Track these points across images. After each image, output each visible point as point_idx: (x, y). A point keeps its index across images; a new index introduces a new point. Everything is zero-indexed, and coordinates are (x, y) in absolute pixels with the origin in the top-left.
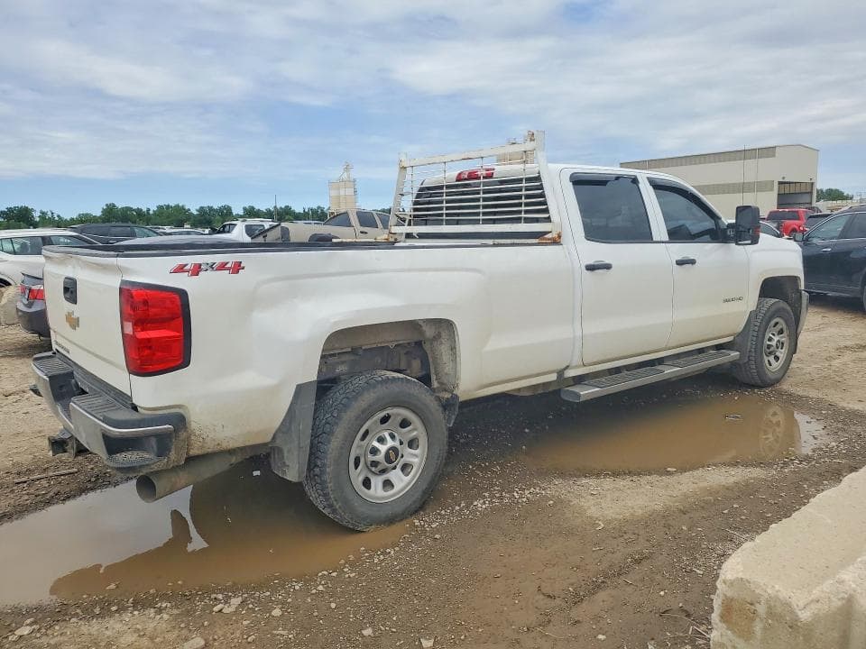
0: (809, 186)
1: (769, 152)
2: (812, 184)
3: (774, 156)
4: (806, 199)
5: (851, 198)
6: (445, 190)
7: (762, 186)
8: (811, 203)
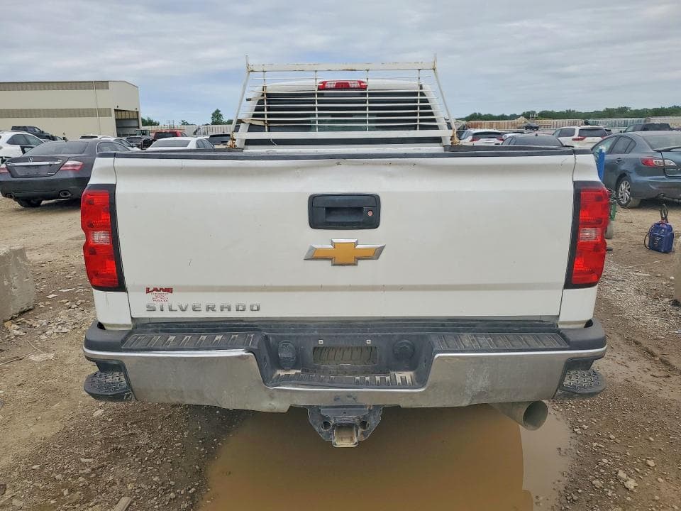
0: (135, 114)
1: (103, 85)
2: (137, 112)
3: (108, 88)
4: (134, 124)
5: (158, 125)
6: (316, 98)
7: (103, 113)
8: (138, 127)
